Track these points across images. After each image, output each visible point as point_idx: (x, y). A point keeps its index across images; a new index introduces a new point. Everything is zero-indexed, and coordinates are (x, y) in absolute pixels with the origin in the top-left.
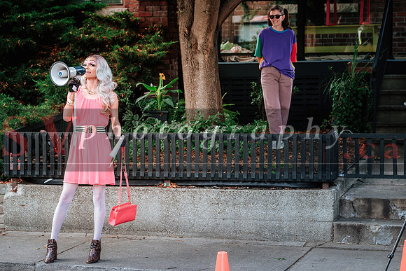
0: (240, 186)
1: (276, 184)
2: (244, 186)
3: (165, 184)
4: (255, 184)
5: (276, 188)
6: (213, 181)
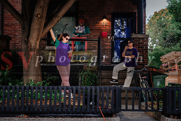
0: (66, 116)
1: (87, 115)
2: (68, 116)
3: (21, 115)
4: (75, 115)
5: (87, 117)
6: (50, 113)
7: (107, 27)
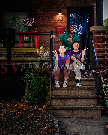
7: (62, 22)
